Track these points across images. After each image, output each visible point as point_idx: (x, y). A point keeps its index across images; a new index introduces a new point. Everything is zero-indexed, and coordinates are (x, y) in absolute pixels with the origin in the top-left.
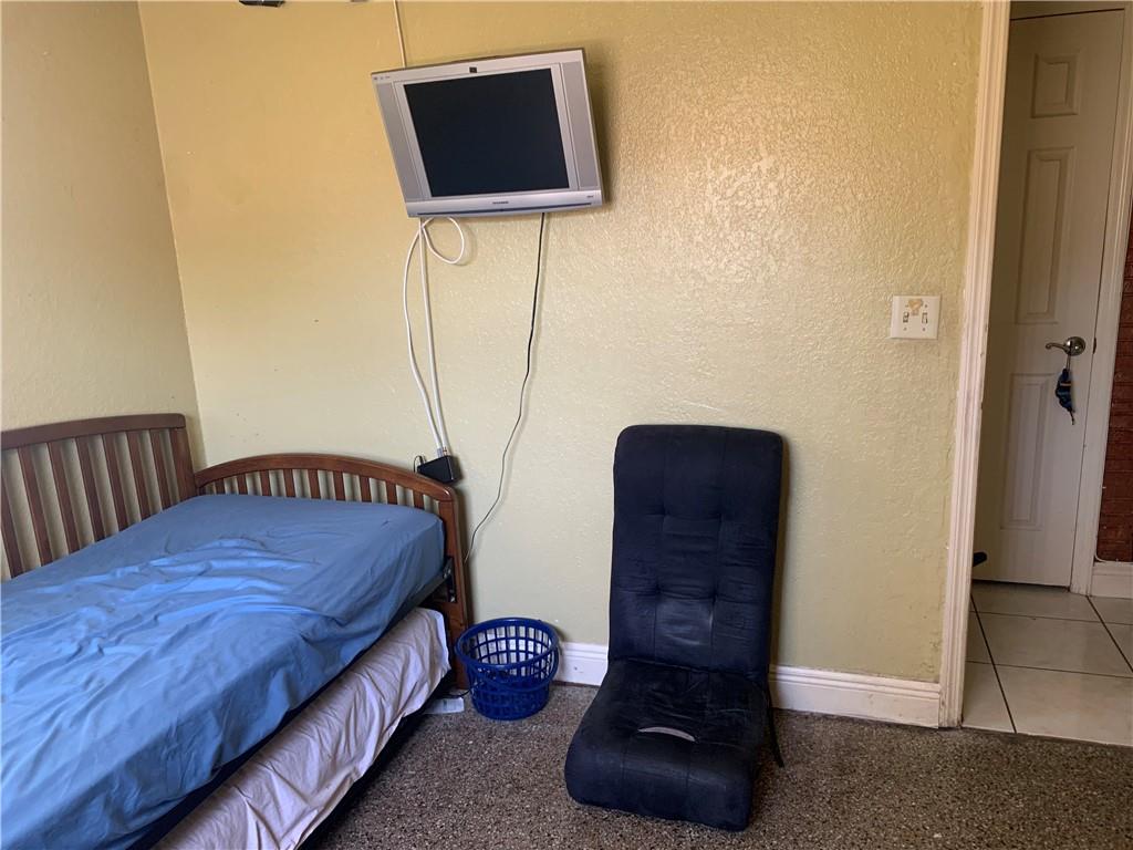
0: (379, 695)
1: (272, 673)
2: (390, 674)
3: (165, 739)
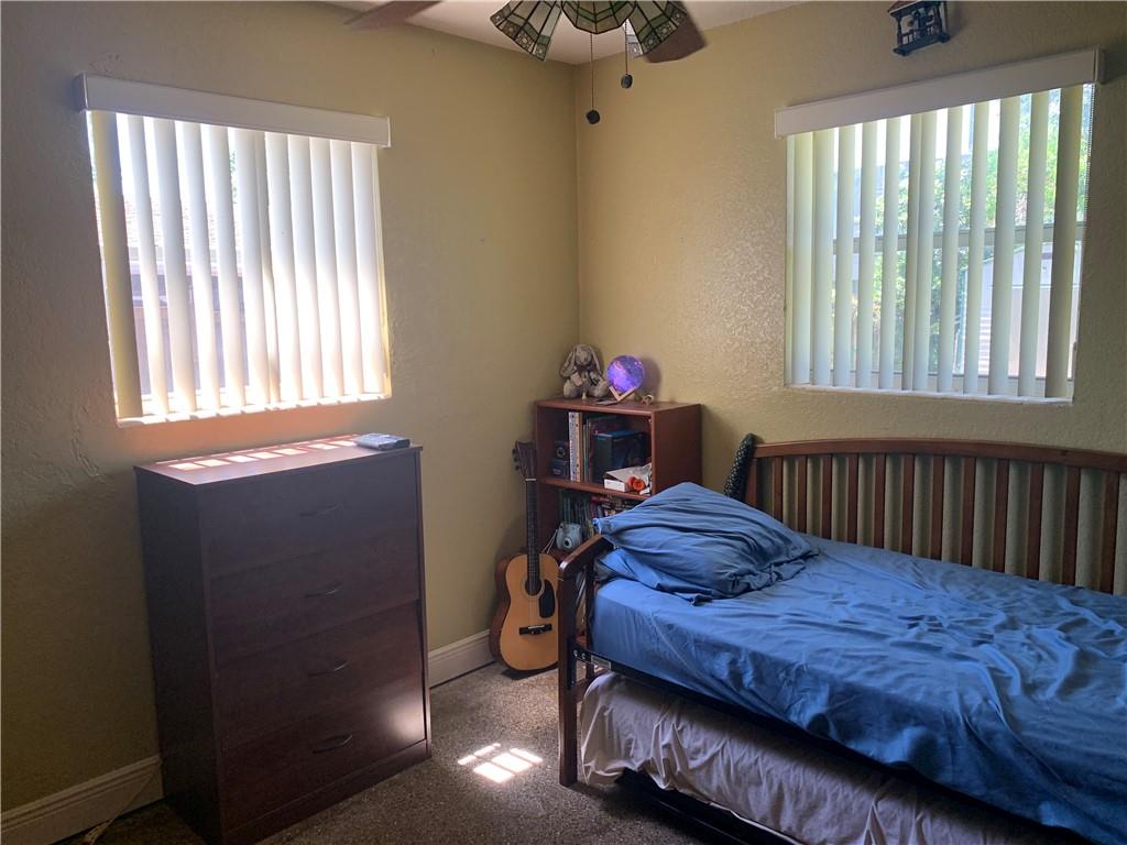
1: (912, 722)
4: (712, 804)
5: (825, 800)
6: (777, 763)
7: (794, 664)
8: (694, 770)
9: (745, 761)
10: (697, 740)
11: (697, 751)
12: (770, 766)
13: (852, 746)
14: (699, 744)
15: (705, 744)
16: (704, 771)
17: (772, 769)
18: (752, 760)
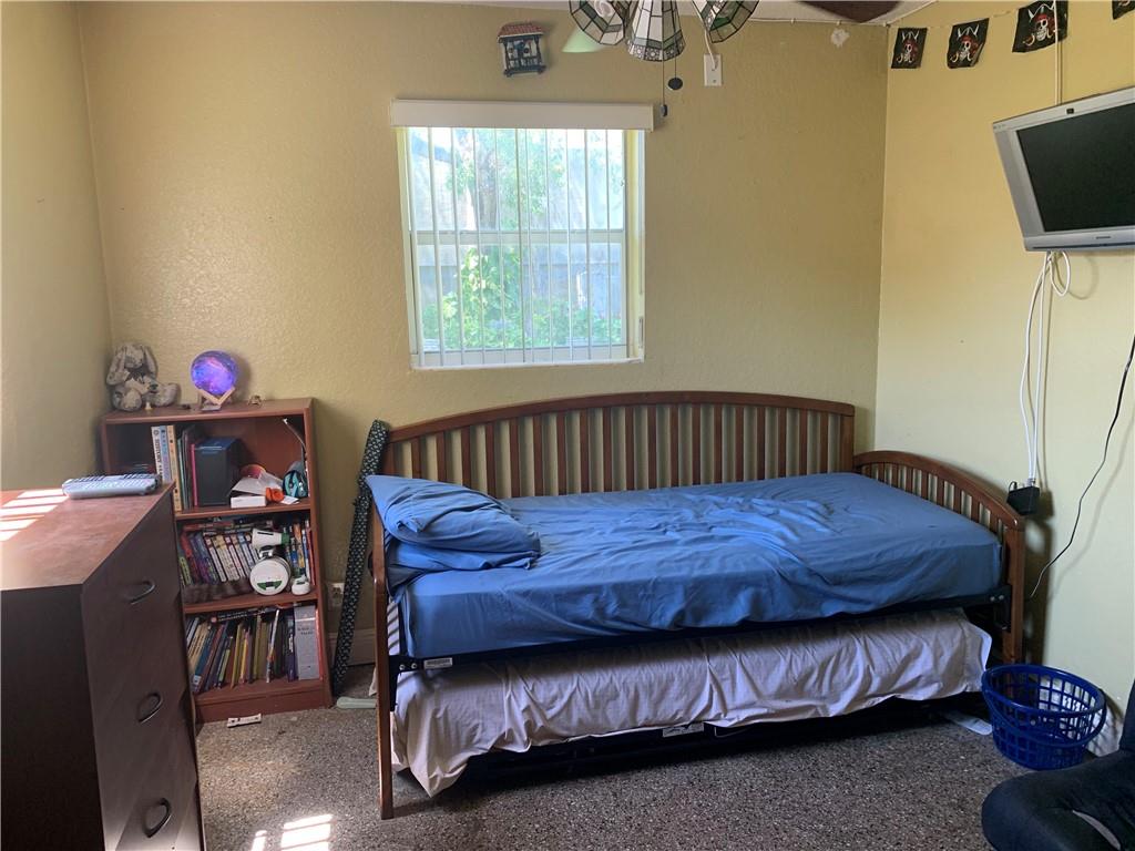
0: (867, 663)
1: (744, 587)
2: (890, 653)
3: (643, 585)
4: (570, 740)
5: (673, 680)
6: (629, 671)
7: (649, 581)
8: (553, 718)
9: (601, 686)
10: (550, 690)
11: (554, 699)
12: (623, 677)
13: (703, 624)
14: (555, 691)
15: (560, 689)
16: (564, 713)
17: (626, 679)
18: (608, 680)
